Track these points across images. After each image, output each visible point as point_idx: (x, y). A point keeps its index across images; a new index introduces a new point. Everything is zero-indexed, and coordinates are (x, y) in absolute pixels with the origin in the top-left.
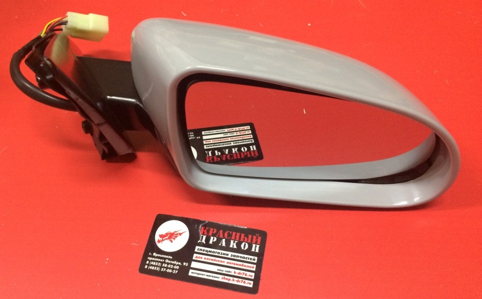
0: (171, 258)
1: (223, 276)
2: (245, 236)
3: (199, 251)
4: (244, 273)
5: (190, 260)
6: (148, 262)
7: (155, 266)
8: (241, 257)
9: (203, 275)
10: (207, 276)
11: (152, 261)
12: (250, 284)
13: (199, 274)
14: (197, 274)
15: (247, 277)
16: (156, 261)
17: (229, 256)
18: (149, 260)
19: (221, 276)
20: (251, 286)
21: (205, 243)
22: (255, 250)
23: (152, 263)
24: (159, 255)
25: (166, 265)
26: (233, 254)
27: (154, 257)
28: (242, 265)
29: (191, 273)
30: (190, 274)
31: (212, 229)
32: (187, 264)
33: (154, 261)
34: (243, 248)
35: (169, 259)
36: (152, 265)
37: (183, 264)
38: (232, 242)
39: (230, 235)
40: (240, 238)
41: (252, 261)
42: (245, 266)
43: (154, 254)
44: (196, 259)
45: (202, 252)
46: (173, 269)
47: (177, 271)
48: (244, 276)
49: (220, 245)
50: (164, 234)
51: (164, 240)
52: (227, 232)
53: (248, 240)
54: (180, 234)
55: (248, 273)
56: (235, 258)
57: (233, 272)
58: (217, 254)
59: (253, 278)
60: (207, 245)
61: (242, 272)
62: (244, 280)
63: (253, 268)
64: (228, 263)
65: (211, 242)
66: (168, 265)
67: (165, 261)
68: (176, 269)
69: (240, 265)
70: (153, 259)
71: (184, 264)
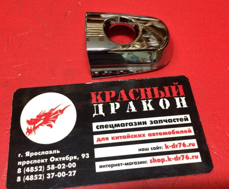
0: (58, 152)
1: (151, 158)
2: (159, 90)
3: (100, 130)
4: (180, 144)
5: (91, 148)
6: (19, 171)
7: (34, 173)
8: (166, 121)
9: (119, 165)
10: (126, 164)
11: (26, 166)
12: (197, 157)
13: (112, 166)
14: (109, 166)
15: (186, 148)
16: (34, 165)
17: (148, 125)
18: (20, 166)
19: (148, 159)
20: (199, 160)
21: (104, 114)
22: (181, 104)
23: (28, 170)
24: (36, 154)
25: (53, 166)
26: (153, 119)
27: (29, 158)
28: (173, 132)
29: (99, 167)
30: (98, 170)
31: (107, 93)
32: (88, 154)
33: (30, 166)
34: (163, 107)
35: (56, 156)
36: (30, 174)
37: (81, 157)
38: (144, 102)
39: (137, 94)
40: (153, 95)
41: (184, 122)
42: (178, 132)
43: (28, 154)
44: (99, 143)
45: (105, 129)
46: (67, 170)
47: (75, 172)
48: (182, 148)
49: (128, 111)
50: (35, 117)
51: (38, 127)
52: (131, 91)
53: (165, 95)
54: (62, 111)
55: (187, 142)
56: (158, 125)
57: (164, 147)
58: (128, 127)
59: (196, 147)
60: (109, 117)
61: (176, 142)
62: (185, 154)
63: (190, 131)
64: (150, 135)
65: (113, 111)
66: (56, 165)
67: (49, 160)
68: (72, 169)
69: (169, 133)
70: (28, 162)
71: (83, 156)
